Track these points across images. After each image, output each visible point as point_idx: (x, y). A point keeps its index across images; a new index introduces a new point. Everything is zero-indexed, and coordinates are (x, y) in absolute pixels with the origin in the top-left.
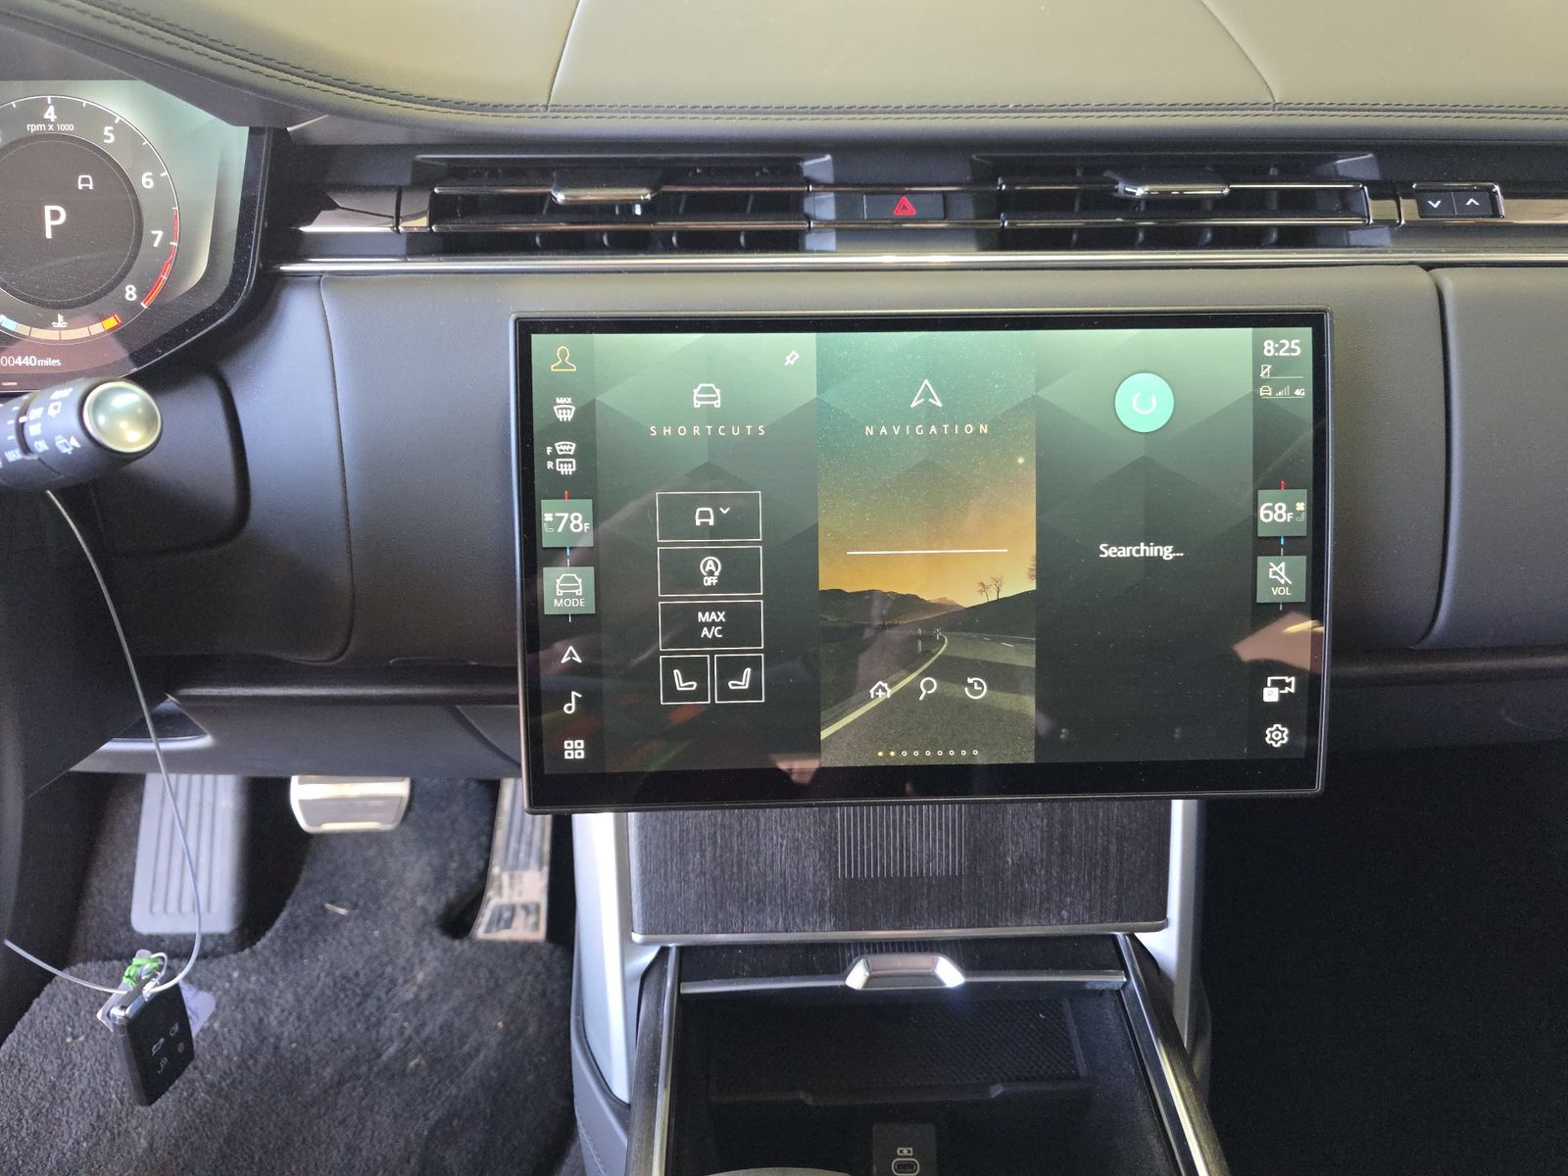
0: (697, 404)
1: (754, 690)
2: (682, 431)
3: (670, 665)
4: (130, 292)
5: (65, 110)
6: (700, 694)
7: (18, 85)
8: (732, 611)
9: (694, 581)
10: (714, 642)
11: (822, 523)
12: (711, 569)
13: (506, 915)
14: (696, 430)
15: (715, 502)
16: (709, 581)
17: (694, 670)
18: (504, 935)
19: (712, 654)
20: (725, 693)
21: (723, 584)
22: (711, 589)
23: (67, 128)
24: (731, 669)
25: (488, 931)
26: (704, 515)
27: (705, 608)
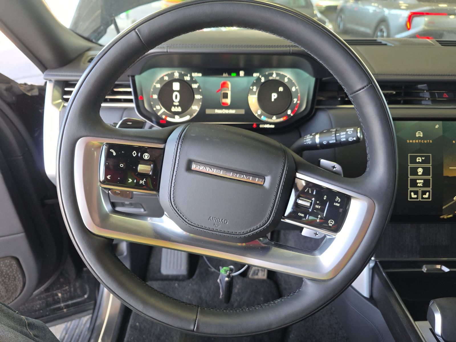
0: (417, 136)
1: (429, 198)
2: (414, 141)
3: (411, 191)
4: (289, 112)
5: (278, 75)
6: (417, 198)
7: (268, 69)
8: (424, 180)
9: (416, 174)
10: (421, 187)
11: (444, 161)
12: (420, 171)
13: (257, 272)
14: (417, 141)
15: (421, 156)
16: (420, 174)
17: (416, 193)
18: (256, 277)
19: (420, 189)
20: (423, 198)
21: (423, 174)
22: (420, 175)
23: (278, 78)
24: (424, 193)
25: (252, 276)
26: (419, 159)
27: (419, 179)
